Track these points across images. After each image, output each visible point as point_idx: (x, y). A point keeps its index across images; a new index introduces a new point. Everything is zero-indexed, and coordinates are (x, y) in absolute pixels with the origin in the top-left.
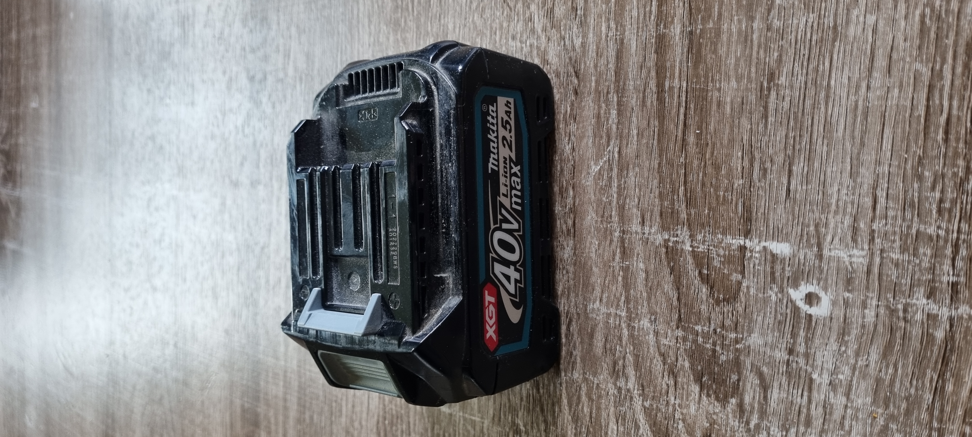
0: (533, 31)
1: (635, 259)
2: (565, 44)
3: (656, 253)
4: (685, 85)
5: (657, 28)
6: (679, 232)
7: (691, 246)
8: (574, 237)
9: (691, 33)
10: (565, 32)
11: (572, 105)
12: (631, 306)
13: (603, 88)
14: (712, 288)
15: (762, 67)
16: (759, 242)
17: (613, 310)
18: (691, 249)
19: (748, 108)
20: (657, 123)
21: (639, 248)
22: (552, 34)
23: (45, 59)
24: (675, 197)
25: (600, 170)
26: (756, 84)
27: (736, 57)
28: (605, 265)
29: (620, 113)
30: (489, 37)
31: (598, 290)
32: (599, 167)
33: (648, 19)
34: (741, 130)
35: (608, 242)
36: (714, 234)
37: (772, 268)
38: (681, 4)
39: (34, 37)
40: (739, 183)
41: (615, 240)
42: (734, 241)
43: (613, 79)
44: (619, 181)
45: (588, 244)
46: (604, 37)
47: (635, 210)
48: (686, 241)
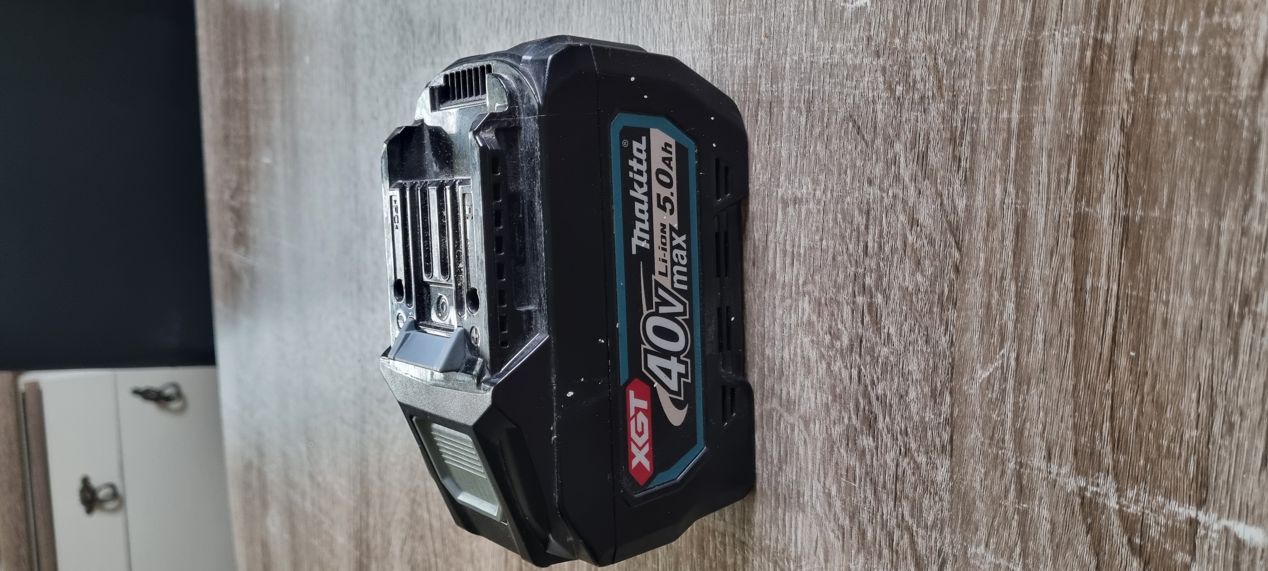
0: (897, 178)
1: (1037, 502)
2: (942, 204)
3: (1067, 501)
4: (1115, 288)
5: (1076, 204)
6: (1101, 481)
7: (1118, 503)
8: (951, 456)
9: (1126, 219)
10: (943, 188)
11: (951, 285)
12: (1030, 561)
13: (997, 272)
14: (1146, 564)
15: (1232, 283)
16: (1219, 518)
17: (1003, 562)
18: (1117, 507)
19: (1209, 335)
20: (1072, 331)
21: (1042, 490)
22: (925, 187)
23: (277, 107)
24: (1097, 434)
25: (989, 377)
26: (1223, 305)
27: (1193, 262)
28: (993, 502)
29: (1018, 308)
30: (836, 175)
31: (983, 532)
32: (988, 374)
33: (1063, 189)
34: (1197, 363)
35: (998, 473)
36: (1152, 494)
37: (1236, 556)
38: (1113, 178)
39: (264, 80)
40: (1191, 434)
41: (1009, 472)
42: (1181, 510)
43: (1011, 261)
44: (1016, 397)
45: (970, 470)
46: (998, 203)
47: (1038, 440)
48: (1111, 494)
